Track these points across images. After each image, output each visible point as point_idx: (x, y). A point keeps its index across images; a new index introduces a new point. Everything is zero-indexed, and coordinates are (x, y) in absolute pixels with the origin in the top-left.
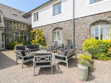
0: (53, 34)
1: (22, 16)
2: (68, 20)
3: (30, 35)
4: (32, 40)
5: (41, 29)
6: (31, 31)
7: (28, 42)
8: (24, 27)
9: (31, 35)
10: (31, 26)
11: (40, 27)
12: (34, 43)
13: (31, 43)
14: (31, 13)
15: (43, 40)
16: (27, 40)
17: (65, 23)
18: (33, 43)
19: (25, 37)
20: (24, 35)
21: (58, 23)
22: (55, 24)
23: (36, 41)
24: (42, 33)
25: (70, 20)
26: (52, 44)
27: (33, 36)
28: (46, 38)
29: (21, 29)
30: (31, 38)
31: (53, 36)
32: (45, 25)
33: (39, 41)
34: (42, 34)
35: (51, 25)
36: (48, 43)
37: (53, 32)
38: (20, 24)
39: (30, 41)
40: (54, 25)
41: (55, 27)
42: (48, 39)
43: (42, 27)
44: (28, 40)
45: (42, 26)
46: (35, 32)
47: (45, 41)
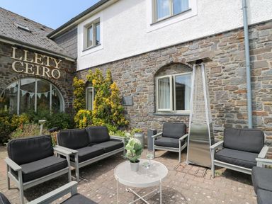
0: (155, 88)
1: (48, 37)
2: (220, 34)
3: (70, 94)
4: (78, 109)
5: (110, 73)
6: (75, 79)
7: (66, 116)
8: (51, 68)
9: (75, 93)
10: (74, 64)
11: (107, 66)
12: (85, 119)
13: (76, 119)
14: (76, 25)
15: (120, 107)
16: (63, 108)
17: (205, 46)
18: (81, 117)
19: (56, 99)
20: (52, 92)
21: (175, 49)
22: (165, 52)
23: (94, 112)
24: (115, 86)
25: (229, 32)
26: (152, 123)
27: (83, 96)
28: (128, 100)
29: (41, 72)
30: (74, 101)
31: (155, 93)
32: (125, 59)
33: (105, 111)
34: (112, 87)
35: (146, 56)
36: (134, 119)
37: (155, 81)
38: (39, 56)
39: (71, 110)
40: (158, 54)
41: (164, 63)
42: (136, 104)
43: (114, 65)
44: (66, 109)
45: (111, 63)
46: (89, 83)
47: (123, 112)
